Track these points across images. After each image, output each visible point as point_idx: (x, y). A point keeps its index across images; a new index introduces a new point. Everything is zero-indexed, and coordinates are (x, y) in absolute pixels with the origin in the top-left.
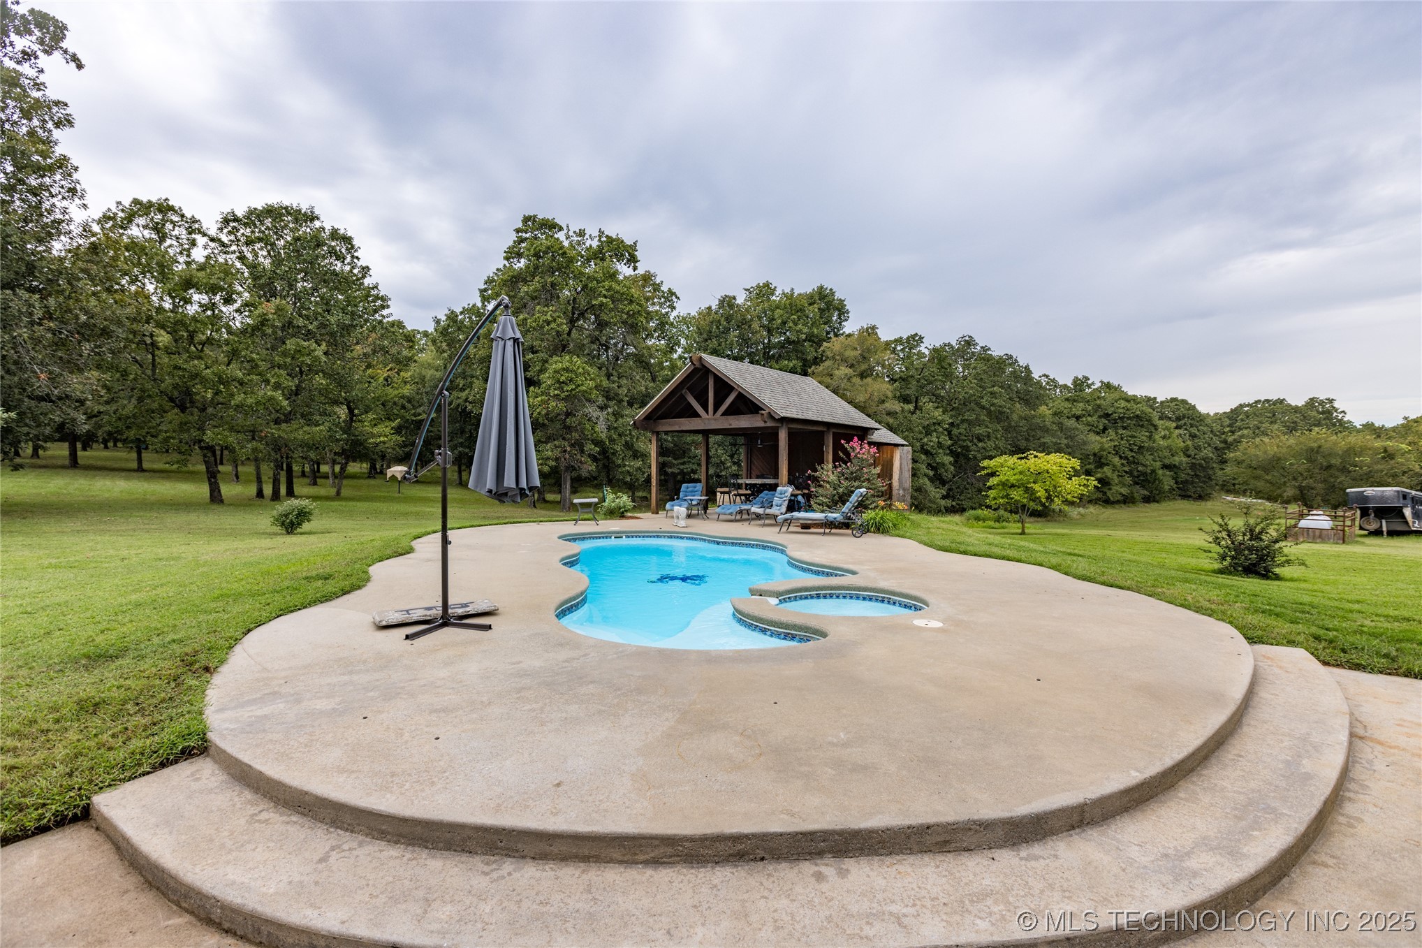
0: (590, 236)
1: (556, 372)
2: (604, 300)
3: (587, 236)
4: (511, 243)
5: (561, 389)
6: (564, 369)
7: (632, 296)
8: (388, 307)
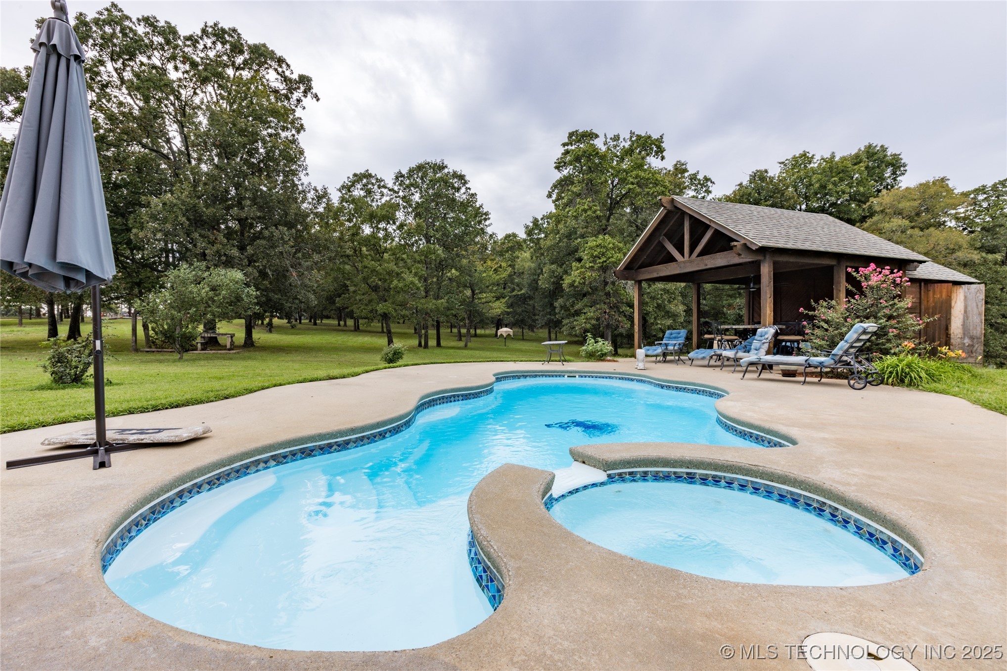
0: (624, 139)
1: (591, 248)
2: (631, 186)
3: (621, 139)
4: (560, 156)
5: (594, 262)
6: (597, 246)
7: (657, 180)
8: (489, 219)
